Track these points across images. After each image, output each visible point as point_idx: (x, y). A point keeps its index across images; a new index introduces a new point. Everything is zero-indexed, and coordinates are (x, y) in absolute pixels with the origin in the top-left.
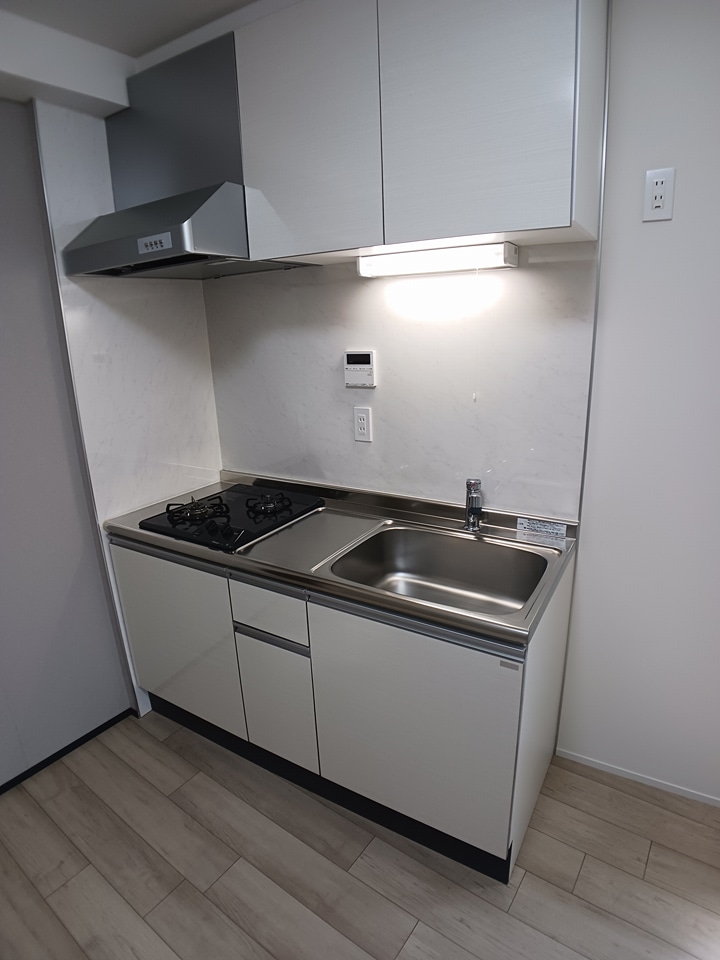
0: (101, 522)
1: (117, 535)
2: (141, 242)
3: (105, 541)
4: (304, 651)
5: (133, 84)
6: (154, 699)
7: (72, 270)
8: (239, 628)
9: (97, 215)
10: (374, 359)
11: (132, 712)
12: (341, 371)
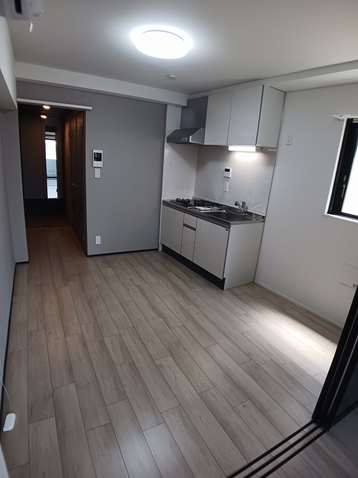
0: (162, 200)
1: (165, 203)
2: (182, 138)
3: (162, 204)
4: (194, 229)
5: (188, 101)
6: (163, 246)
7: (168, 142)
8: (184, 225)
9: (175, 129)
10: (231, 171)
11: (157, 250)
12: (223, 173)
